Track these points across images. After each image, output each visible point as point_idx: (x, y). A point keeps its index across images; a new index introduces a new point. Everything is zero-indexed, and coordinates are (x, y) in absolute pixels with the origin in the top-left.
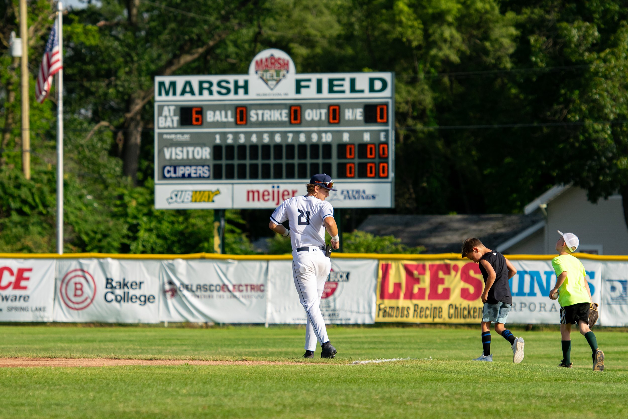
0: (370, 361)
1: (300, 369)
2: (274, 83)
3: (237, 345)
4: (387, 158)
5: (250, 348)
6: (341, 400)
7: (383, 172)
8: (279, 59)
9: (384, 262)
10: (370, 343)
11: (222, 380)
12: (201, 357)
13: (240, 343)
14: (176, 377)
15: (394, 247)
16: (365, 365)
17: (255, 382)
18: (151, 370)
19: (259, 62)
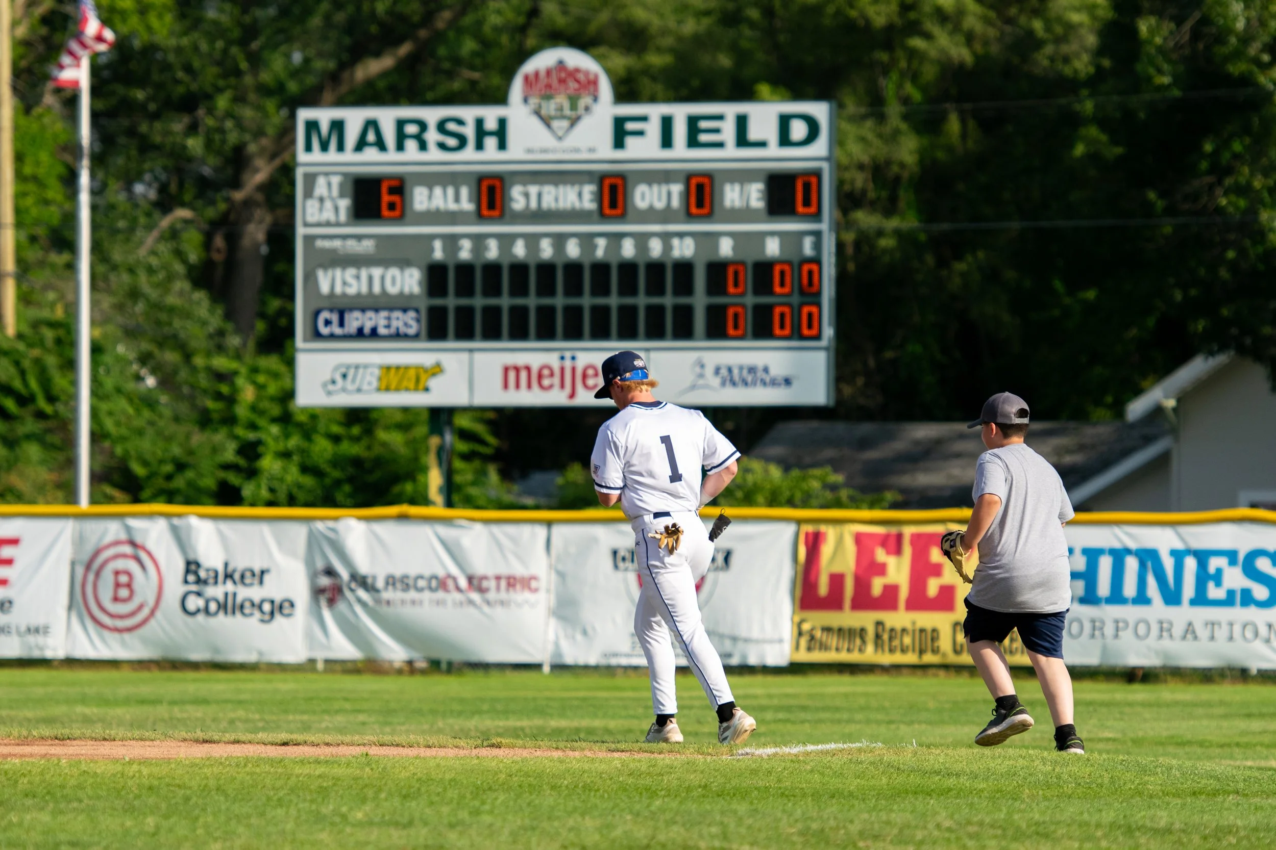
0: (778, 749)
1: (619, 766)
2: (565, 124)
3: (479, 712)
4: (819, 294)
5: (507, 719)
6: (712, 837)
7: (810, 326)
9: (810, 528)
10: (778, 709)
11: (445, 790)
12: (397, 739)
13: (485, 707)
14: (339, 783)
15: (829, 495)
16: (765, 757)
17: (518, 796)
18: (285, 767)
19: (532, 78)
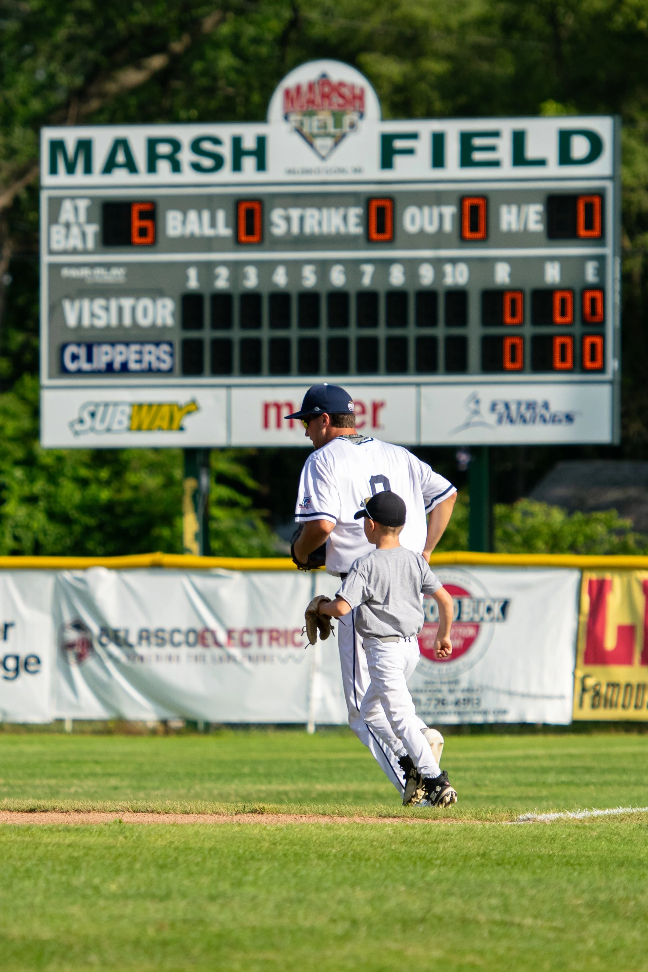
0: (562, 814)
1: (391, 833)
2: (329, 142)
3: (240, 776)
4: (602, 323)
5: (270, 782)
6: (493, 909)
7: (593, 358)
8: (342, 84)
9: (593, 576)
10: (562, 770)
11: (204, 860)
12: (152, 805)
13: (246, 770)
14: (91, 852)
15: (615, 539)
16: (548, 823)
17: (283, 866)
18: (32, 835)
19: (293, 93)
